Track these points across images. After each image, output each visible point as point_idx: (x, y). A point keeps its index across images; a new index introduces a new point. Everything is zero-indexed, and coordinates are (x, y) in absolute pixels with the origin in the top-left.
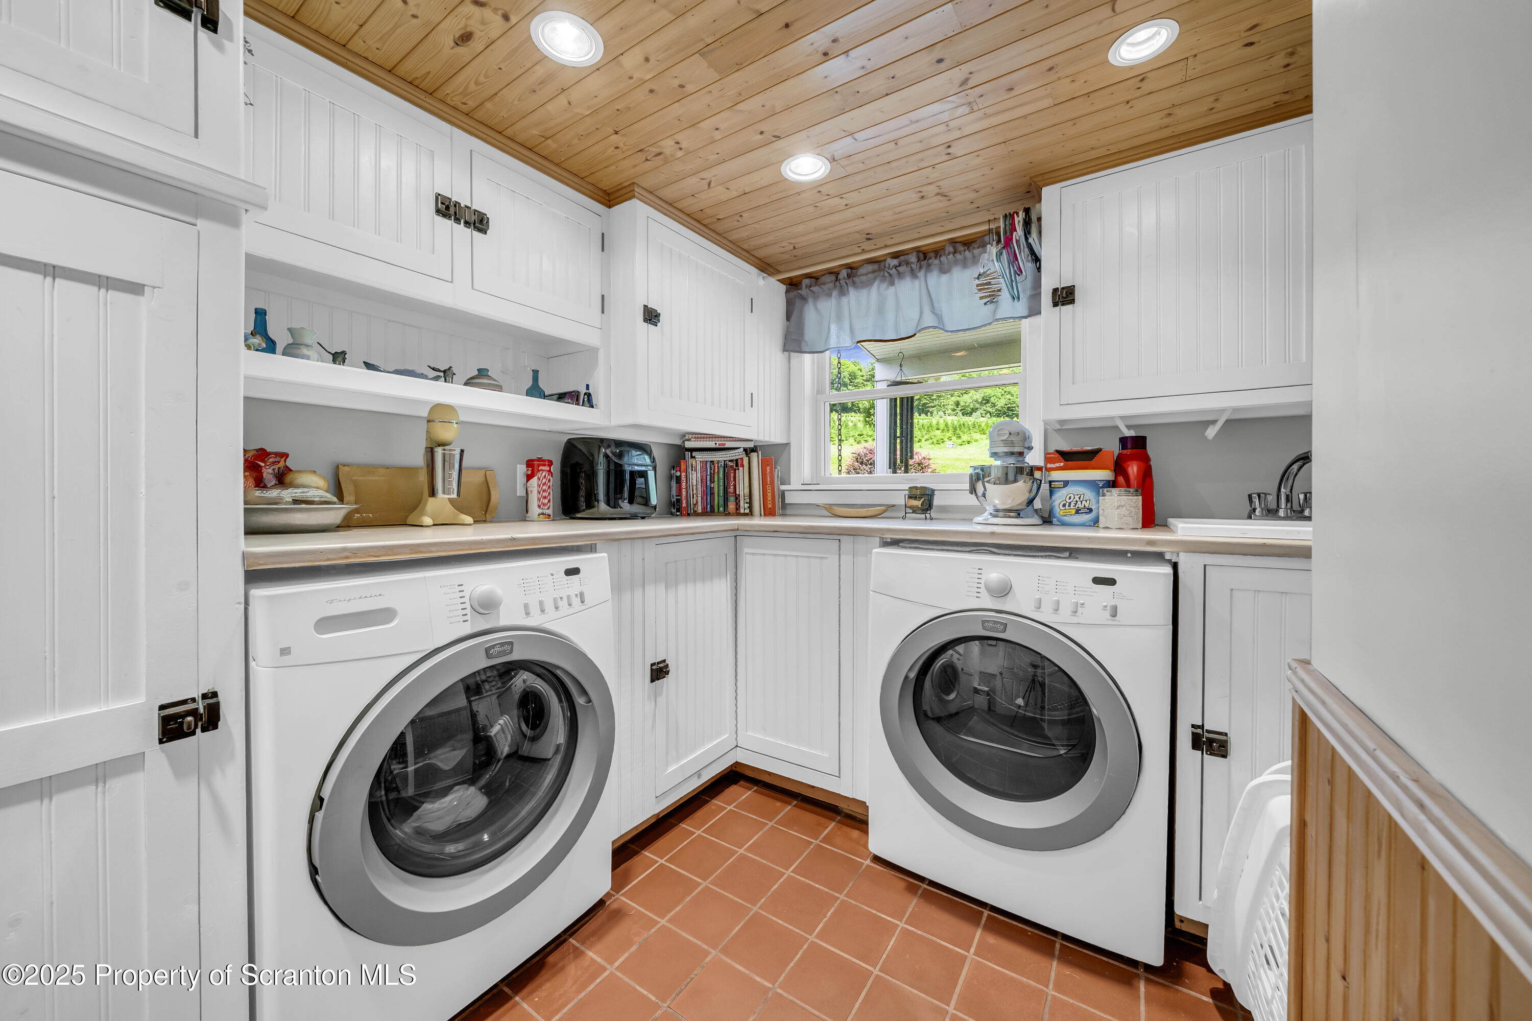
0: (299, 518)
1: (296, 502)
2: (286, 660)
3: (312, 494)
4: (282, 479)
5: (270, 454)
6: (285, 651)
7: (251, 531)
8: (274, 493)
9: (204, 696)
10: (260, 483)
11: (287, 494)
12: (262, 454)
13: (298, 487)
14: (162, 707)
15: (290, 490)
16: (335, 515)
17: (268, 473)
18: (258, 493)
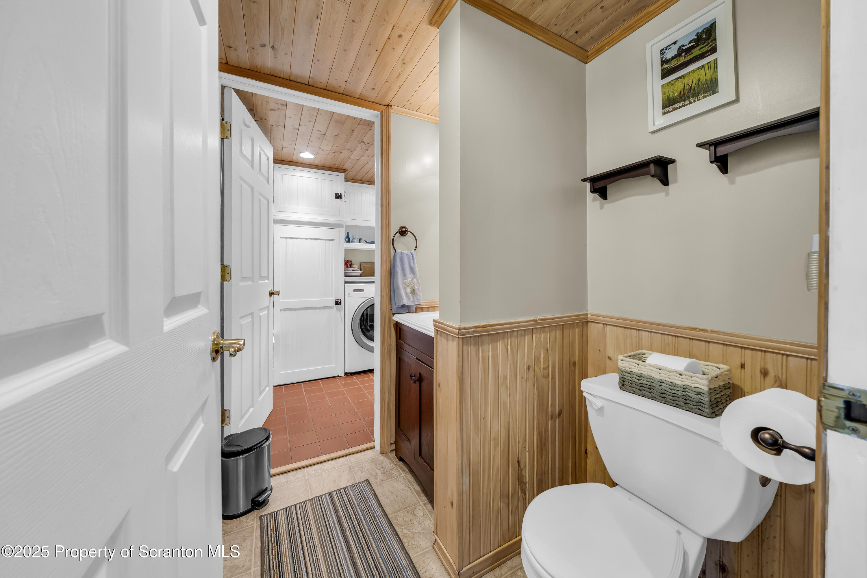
0: (353, 274)
1: (352, 271)
2: (349, 295)
3: (355, 269)
4: (351, 266)
5: (349, 261)
6: (349, 294)
7: (345, 276)
8: (349, 269)
9: (340, 300)
10: (347, 267)
11: (351, 269)
12: (348, 261)
13: (353, 268)
14: (336, 300)
15: (352, 268)
16: (359, 274)
17: (348, 265)
18: (347, 269)
